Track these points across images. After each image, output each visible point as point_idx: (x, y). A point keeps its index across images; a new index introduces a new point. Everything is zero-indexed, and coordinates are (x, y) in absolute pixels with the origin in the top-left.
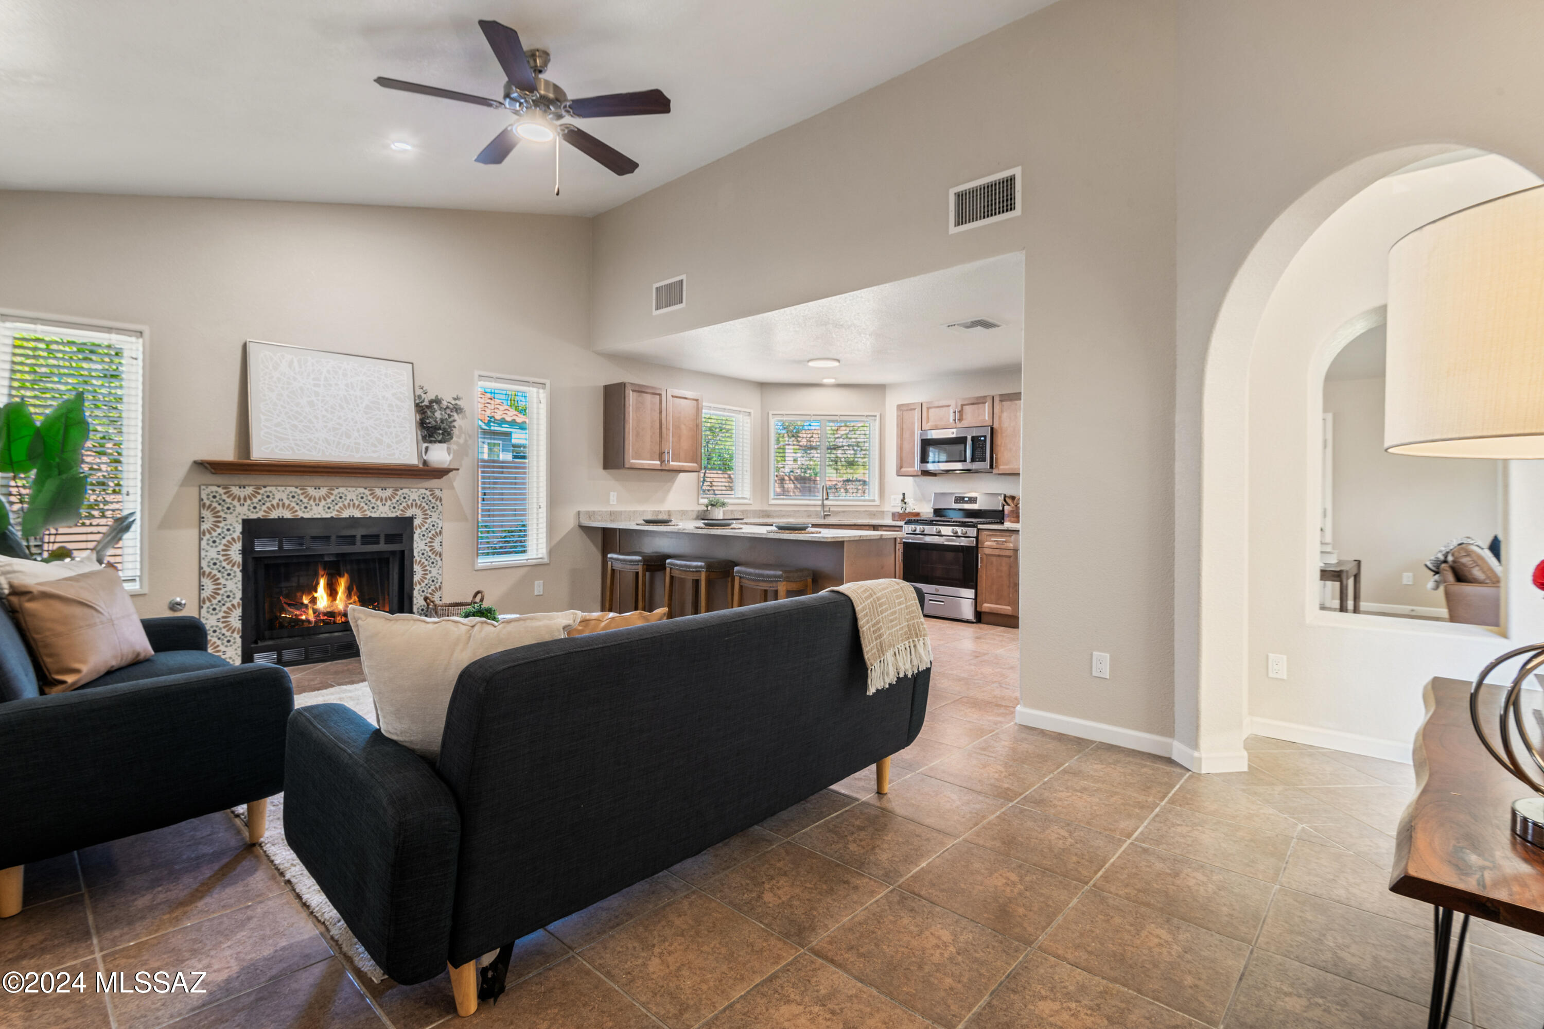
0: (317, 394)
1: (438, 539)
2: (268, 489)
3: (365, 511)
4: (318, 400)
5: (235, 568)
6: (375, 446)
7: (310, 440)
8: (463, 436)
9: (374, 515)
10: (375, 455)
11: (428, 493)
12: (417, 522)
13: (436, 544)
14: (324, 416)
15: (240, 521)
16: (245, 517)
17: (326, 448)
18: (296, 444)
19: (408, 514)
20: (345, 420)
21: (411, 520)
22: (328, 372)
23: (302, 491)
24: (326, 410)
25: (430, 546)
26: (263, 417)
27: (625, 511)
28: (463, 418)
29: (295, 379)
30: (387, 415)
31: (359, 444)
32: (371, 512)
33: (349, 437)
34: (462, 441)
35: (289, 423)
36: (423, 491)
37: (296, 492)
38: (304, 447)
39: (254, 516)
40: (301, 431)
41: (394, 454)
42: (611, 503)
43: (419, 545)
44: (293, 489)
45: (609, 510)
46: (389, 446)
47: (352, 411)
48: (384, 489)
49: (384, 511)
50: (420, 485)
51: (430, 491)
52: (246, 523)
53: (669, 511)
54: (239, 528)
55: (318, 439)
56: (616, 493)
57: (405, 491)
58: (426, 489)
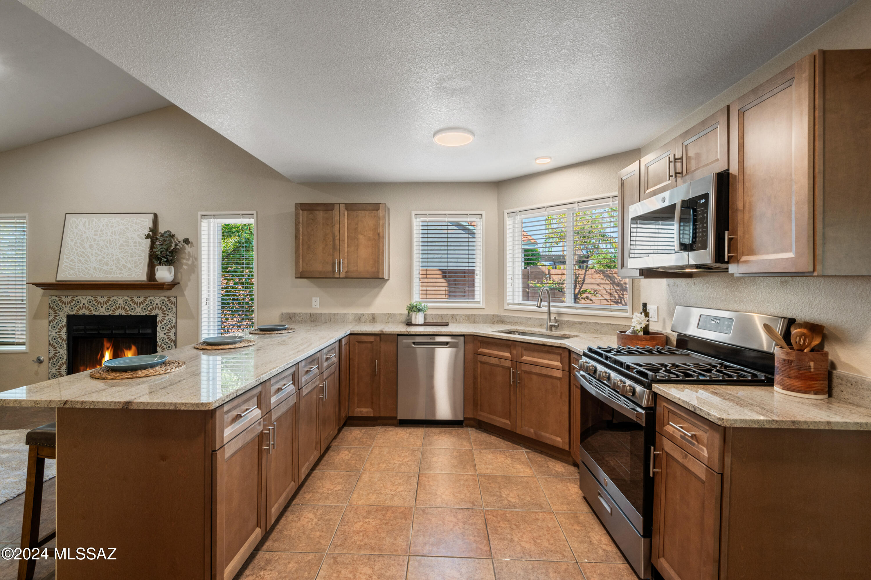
0: (95, 240)
1: (173, 331)
2: (78, 297)
3: (128, 311)
4: (95, 244)
5: (64, 342)
6: (121, 270)
7: (86, 268)
8: (191, 258)
9: (133, 314)
10: (120, 276)
11: (166, 299)
12: (159, 319)
13: (172, 334)
14: (96, 253)
15: (66, 316)
16: (68, 314)
17: (94, 273)
18: (79, 272)
19: (153, 313)
20: (107, 255)
21: (156, 316)
22: (103, 226)
23: (95, 299)
24: (98, 249)
25: (167, 336)
26: (65, 256)
27: (325, 314)
28: (191, 247)
29: (85, 232)
30: (132, 249)
31: (112, 269)
32: (131, 312)
33: (107, 265)
34: (190, 262)
35: (77, 259)
36: (163, 298)
37: (91, 299)
38: (82, 273)
39: (72, 313)
40: (83, 264)
41: (132, 274)
42: (314, 306)
43: (161, 334)
44: (90, 298)
45: (310, 312)
46: (130, 269)
47: (112, 248)
48: (139, 297)
49: (139, 311)
50: (162, 294)
51: (168, 298)
52: (69, 317)
53: (373, 314)
54: (65, 320)
55: (91, 268)
56: (318, 299)
57: (152, 298)
58: (165, 297)
